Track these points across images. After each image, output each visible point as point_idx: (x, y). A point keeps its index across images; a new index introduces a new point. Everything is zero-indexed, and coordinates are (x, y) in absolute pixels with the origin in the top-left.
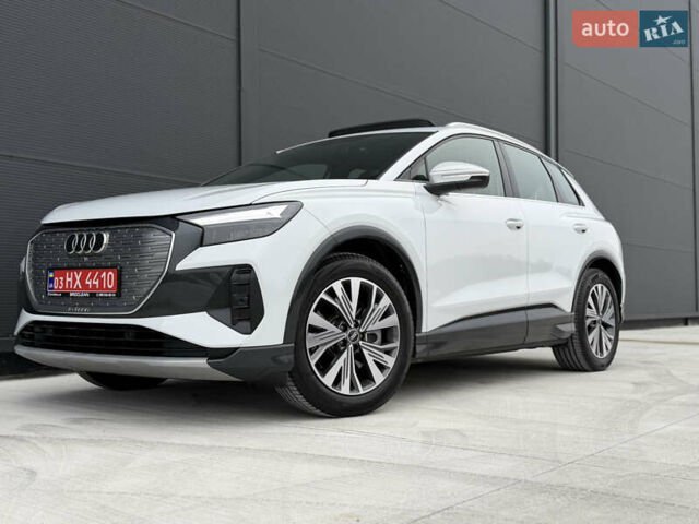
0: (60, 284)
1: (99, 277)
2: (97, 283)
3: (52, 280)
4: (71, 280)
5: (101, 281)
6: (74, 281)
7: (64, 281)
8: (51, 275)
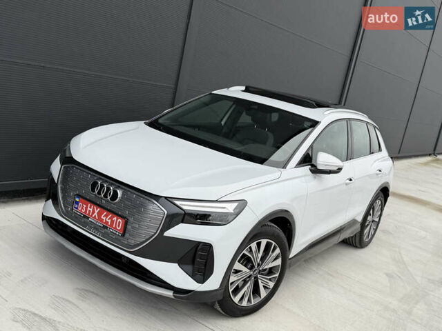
0: (82, 208)
1: (111, 218)
2: (109, 221)
3: (77, 203)
4: (91, 210)
5: (112, 222)
6: (94, 212)
7: (86, 208)
8: (77, 200)
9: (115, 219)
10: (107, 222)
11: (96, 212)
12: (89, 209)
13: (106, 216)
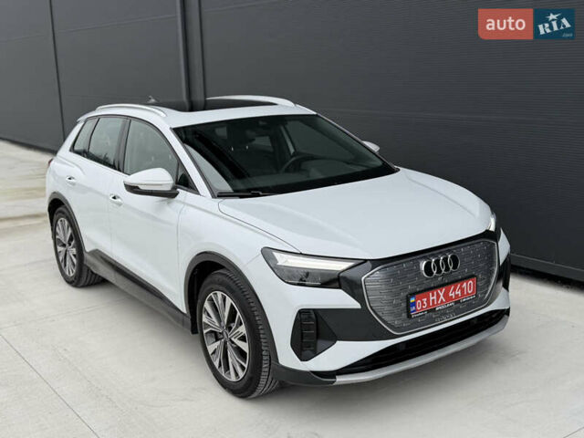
0: (423, 304)
1: (460, 288)
2: (459, 292)
3: (414, 304)
4: (435, 298)
5: (462, 290)
6: (438, 296)
7: (428, 302)
8: (412, 300)
9: (465, 284)
10: (457, 296)
11: (441, 295)
12: (431, 298)
13: (454, 290)
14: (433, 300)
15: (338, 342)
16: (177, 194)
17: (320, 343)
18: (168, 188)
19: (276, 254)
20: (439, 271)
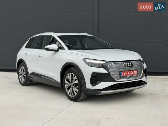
5: (134, 73)
6: (128, 73)
7: (125, 74)
8: (121, 73)
9: (135, 71)
10: (132, 74)
11: (129, 73)
12: (126, 73)
13: (132, 72)
14: (126, 74)
15: (102, 82)
16: (59, 50)
17: (97, 82)
18: (56, 49)
19: (87, 60)
20: (128, 67)
